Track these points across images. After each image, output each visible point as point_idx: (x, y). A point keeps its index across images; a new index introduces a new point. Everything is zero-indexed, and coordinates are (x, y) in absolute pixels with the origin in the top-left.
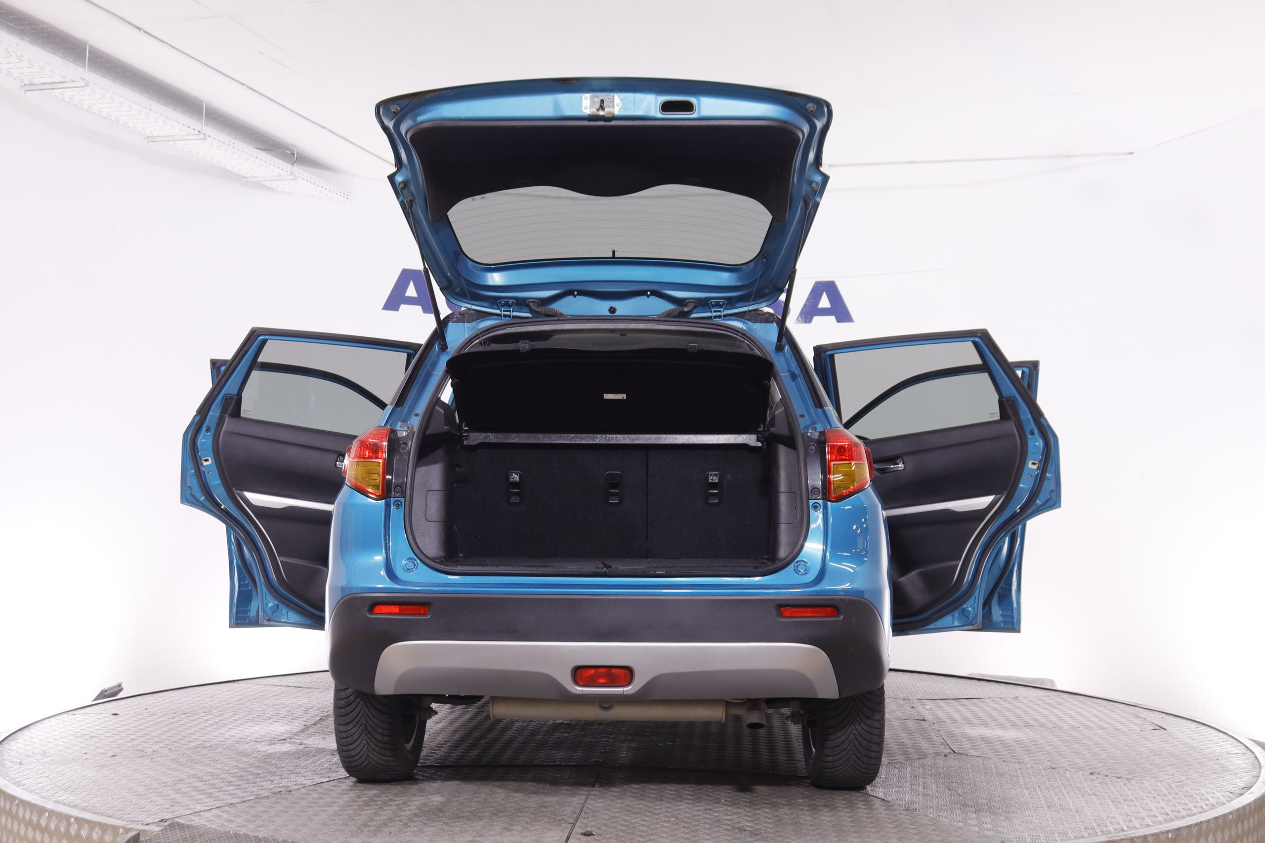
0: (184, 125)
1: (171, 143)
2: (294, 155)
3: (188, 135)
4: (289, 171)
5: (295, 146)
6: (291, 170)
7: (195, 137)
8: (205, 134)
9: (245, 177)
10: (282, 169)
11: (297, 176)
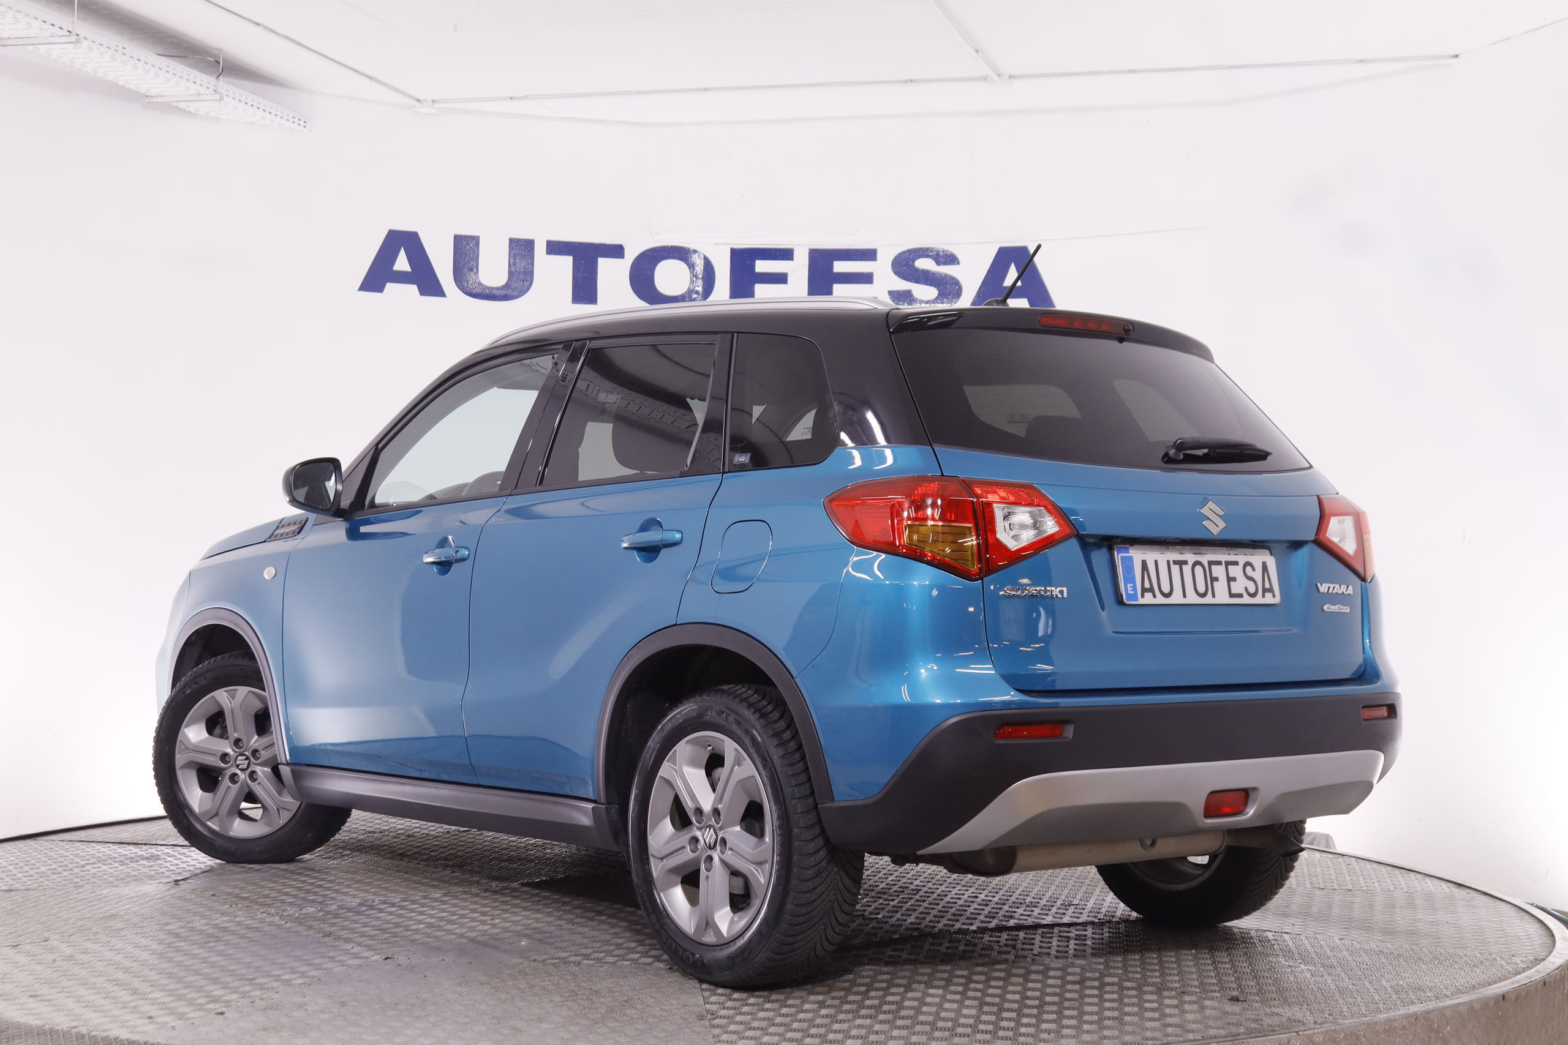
0: (44, 21)
1: (30, 48)
2: (219, 63)
3: (52, 36)
4: (212, 88)
5: (221, 51)
6: (215, 86)
7: (64, 40)
8: (77, 35)
9: (147, 96)
10: (201, 85)
11: (224, 94)
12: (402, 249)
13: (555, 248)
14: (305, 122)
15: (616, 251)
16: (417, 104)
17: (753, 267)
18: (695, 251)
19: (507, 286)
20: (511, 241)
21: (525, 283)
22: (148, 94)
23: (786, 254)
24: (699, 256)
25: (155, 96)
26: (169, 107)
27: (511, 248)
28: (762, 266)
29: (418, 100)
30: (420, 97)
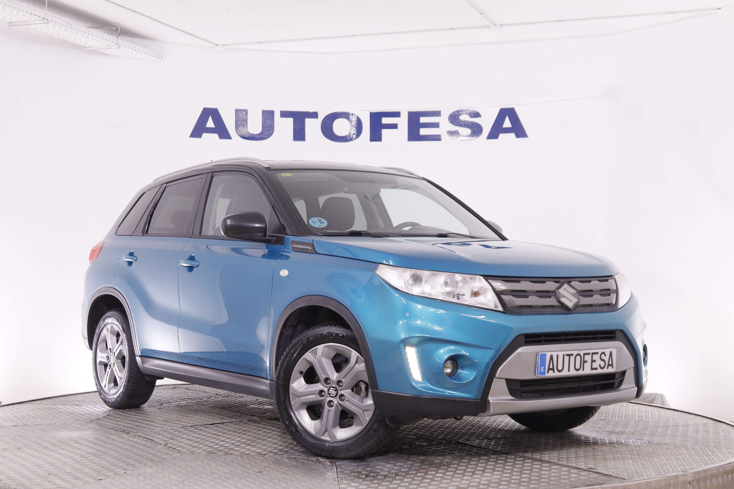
0: (31, 14)
1: (26, 26)
2: (118, 30)
3: (36, 20)
4: (115, 42)
5: (119, 24)
6: (116, 41)
7: (41, 22)
8: (47, 19)
9: (85, 47)
10: (110, 41)
11: (121, 45)
12: (210, 116)
13: (284, 114)
14: (162, 57)
15: (314, 115)
16: (216, 47)
17: (381, 121)
18: (353, 114)
19: (262, 133)
20: (263, 111)
21: (270, 131)
22: (85, 46)
23: (397, 114)
24: (354, 116)
25: (89, 47)
26: (95, 52)
27: (263, 115)
28: (385, 121)
29: (216, 45)
30: (217, 43)
